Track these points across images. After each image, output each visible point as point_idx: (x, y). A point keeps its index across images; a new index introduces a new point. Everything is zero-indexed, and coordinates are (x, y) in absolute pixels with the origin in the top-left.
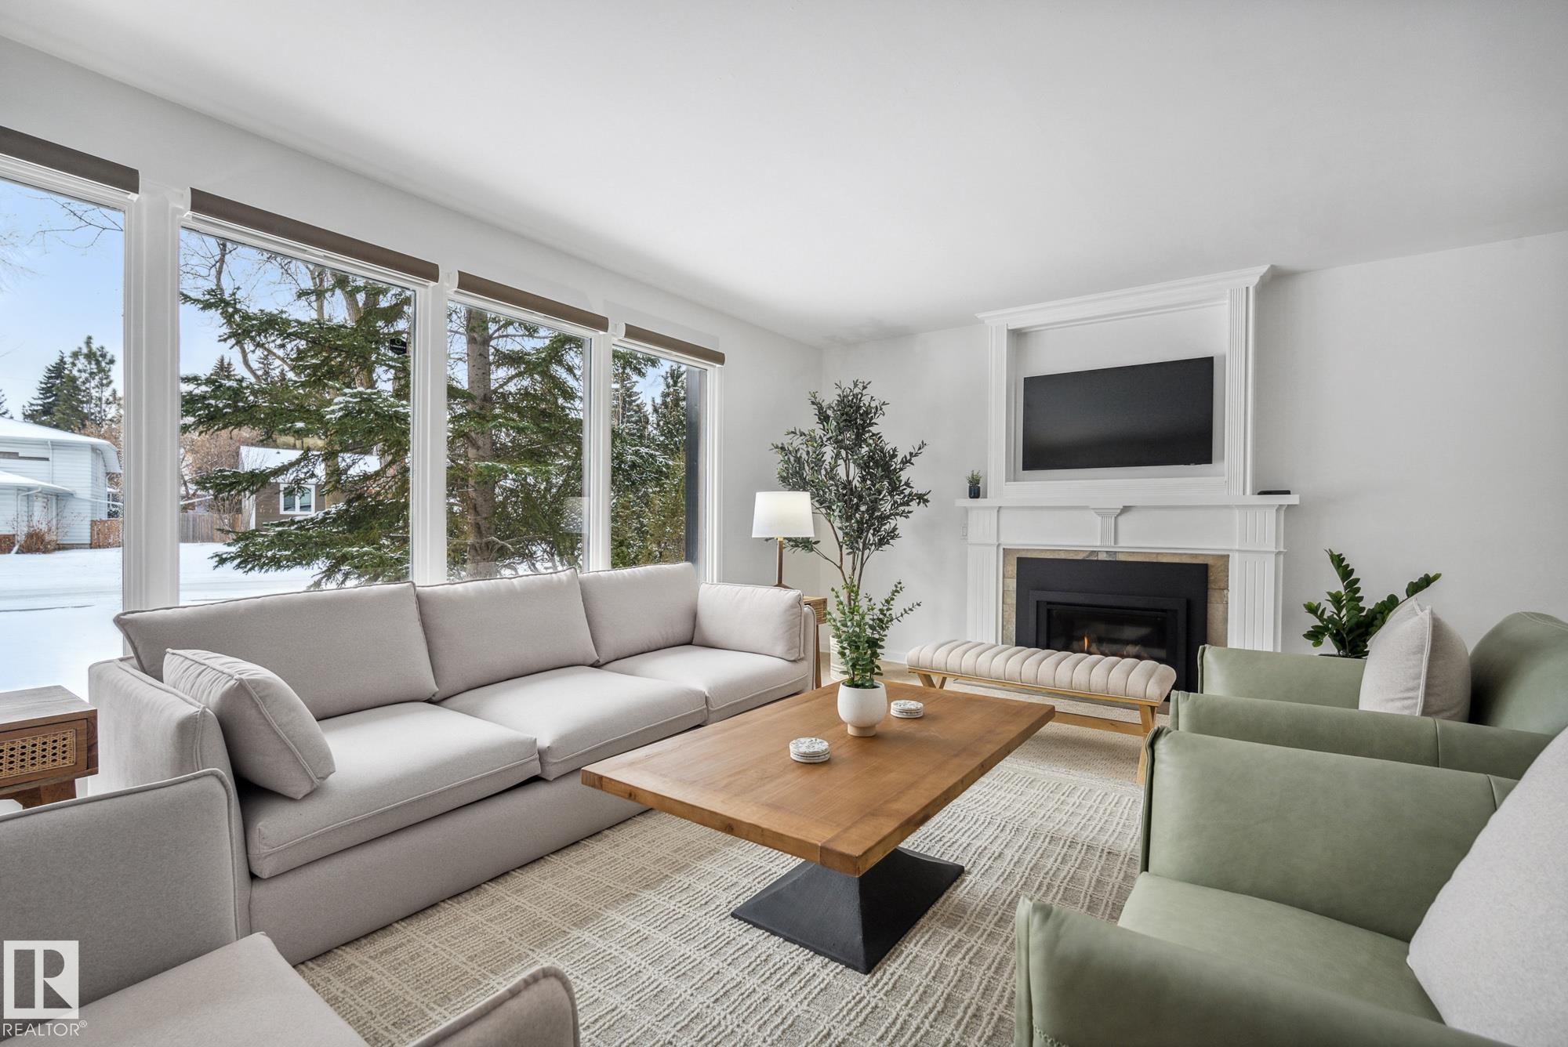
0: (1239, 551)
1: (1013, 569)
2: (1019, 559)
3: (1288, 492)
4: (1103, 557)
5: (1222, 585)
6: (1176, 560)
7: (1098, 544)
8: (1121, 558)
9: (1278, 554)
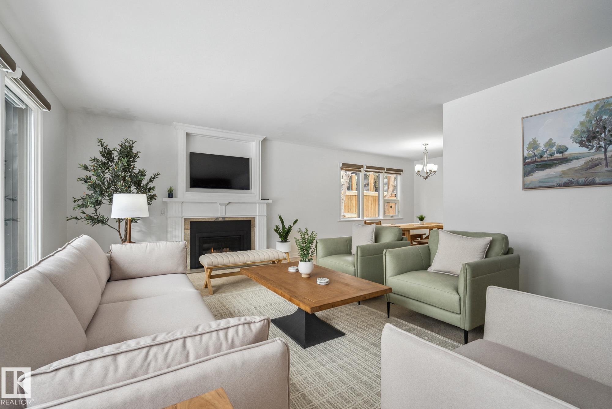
0: (258, 216)
1: (188, 226)
2: (191, 222)
3: (268, 199)
4: (221, 220)
5: (254, 226)
6: (242, 219)
7: (220, 215)
8: (227, 219)
9: (267, 216)
